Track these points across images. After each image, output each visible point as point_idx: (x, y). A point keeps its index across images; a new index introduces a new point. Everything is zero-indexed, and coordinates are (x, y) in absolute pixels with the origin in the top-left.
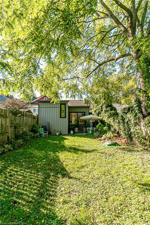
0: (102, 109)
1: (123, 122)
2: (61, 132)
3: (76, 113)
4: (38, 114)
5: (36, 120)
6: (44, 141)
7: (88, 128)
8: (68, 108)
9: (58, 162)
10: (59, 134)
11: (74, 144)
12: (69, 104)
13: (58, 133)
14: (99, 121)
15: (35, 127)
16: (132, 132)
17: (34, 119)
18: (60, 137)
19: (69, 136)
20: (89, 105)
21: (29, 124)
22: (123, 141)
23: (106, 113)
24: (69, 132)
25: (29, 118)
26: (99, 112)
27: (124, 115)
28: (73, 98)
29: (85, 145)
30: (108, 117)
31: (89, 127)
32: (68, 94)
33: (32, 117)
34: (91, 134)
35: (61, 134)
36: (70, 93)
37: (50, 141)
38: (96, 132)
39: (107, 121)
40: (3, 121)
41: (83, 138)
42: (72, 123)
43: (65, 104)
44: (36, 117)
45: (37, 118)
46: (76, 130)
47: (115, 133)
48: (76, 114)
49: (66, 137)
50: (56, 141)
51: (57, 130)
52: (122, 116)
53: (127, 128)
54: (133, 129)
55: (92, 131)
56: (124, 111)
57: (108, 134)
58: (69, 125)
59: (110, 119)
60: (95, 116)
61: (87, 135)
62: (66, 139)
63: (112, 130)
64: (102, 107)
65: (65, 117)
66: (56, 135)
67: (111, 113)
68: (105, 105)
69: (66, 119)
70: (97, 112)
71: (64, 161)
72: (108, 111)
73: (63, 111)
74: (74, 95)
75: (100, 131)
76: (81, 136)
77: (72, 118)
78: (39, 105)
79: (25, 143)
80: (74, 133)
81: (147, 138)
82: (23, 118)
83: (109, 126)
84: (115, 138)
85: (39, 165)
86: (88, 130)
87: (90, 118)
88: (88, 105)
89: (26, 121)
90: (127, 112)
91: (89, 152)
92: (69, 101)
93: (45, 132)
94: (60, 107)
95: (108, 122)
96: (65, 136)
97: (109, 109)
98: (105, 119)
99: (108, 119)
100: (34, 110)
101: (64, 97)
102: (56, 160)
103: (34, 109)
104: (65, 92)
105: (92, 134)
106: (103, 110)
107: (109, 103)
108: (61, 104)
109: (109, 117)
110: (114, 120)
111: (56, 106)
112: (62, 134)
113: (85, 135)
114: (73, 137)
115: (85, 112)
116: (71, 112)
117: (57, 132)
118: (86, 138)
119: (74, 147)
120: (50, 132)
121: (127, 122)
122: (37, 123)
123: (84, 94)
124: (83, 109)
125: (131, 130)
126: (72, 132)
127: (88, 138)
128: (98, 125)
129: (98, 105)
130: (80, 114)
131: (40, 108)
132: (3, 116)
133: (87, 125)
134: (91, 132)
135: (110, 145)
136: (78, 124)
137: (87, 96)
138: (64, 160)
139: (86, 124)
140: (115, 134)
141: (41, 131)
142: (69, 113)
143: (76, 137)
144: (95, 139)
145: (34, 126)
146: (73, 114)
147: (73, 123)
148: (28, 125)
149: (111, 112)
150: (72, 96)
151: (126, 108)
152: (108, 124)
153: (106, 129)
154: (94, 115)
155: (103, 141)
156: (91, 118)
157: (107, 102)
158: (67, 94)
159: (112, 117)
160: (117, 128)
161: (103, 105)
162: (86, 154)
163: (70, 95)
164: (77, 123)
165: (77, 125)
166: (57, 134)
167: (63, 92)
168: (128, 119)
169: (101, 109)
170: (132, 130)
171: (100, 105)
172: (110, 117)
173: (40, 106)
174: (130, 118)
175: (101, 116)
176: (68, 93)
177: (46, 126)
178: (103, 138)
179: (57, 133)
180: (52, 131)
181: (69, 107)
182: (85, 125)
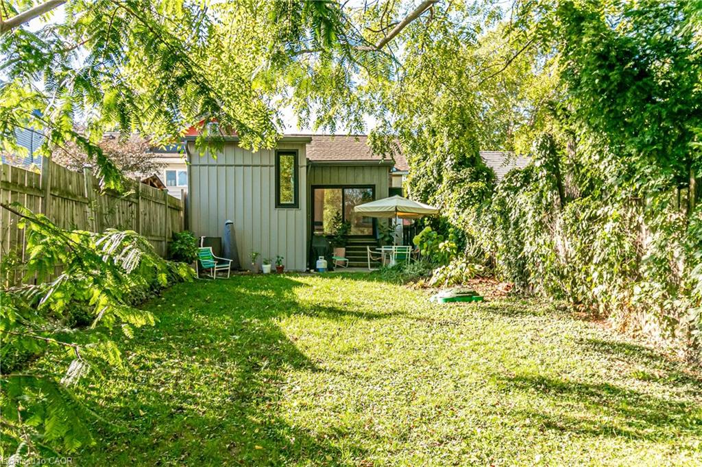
0: (439, 175)
1: (505, 222)
2: (279, 262)
3: (340, 190)
4: (186, 191)
5: (182, 214)
6: (223, 291)
7: (383, 249)
8: (305, 168)
9: (280, 342)
10: (273, 271)
11: (329, 298)
12: (312, 153)
13: (269, 266)
14: (426, 223)
15: (182, 243)
16: (526, 254)
17: (176, 213)
18: (278, 280)
19: (313, 277)
20: (388, 157)
21: (156, 231)
22: (500, 289)
23: (453, 191)
24: (311, 264)
25: (158, 207)
26: (430, 185)
27: (508, 195)
28: (328, 126)
29: (366, 302)
30: (459, 206)
31: (390, 243)
32: (308, 112)
33: (168, 204)
34: (393, 268)
35: (279, 270)
36: (315, 106)
37: (243, 291)
38: (412, 262)
39: (454, 223)
40: (77, 215)
41: (365, 283)
42: (322, 230)
43: (294, 153)
44: (182, 206)
45: (184, 209)
46: (340, 255)
47: (478, 263)
48: (338, 192)
49: (300, 279)
50: (266, 289)
51: (265, 256)
52: (502, 203)
53: (515, 242)
54: (531, 244)
55: (400, 258)
56: (510, 180)
57: (450, 267)
58: (311, 237)
59: (467, 211)
60: (411, 203)
61: (379, 272)
62: (300, 284)
63: (471, 254)
64: (439, 164)
65: (296, 205)
66: (261, 272)
67: (470, 188)
68: (452, 160)
69: (299, 212)
70: (422, 185)
71: (296, 339)
72: (462, 181)
73: (288, 180)
74: (330, 118)
75: (429, 259)
76: (356, 277)
77: (322, 209)
78: (189, 153)
79: (153, 296)
80: (330, 267)
81: (565, 273)
82: (137, 204)
83: (462, 240)
84: (478, 281)
85: (221, 346)
86: (383, 253)
87: (393, 209)
88: (384, 156)
89: (147, 218)
90: (519, 185)
91: (378, 316)
92: (308, 140)
93: (221, 262)
94: (273, 163)
95: (460, 226)
96: (296, 276)
97: (465, 172)
98: (450, 213)
99: (458, 213)
100: (171, 175)
101: (290, 124)
102: (274, 337)
103: (168, 172)
104: (293, 103)
105: (399, 268)
106: (445, 180)
107: (464, 151)
108: (279, 153)
109: (464, 206)
110: (479, 215)
111: (257, 162)
112: (283, 268)
113: (371, 273)
114: (327, 281)
115: (373, 187)
116: (320, 183)
117: (266, 264)
118: (375, 283)
119: (330, 305)
120: (238, 262)
121: (516, 224)
122: (187, 225)
123: (370, 114)
124: (367, 172)
125: (525, 250)
126: (322, 263)
127: (380, 280)
128: (420, 235)
129: (424, 159)
130: (356, 193)
131: (194, 168)
132: (75, 196)
133: (383, 239)
134: (393, 263)
135: (452, 300)
136: (346, 232)
137: (381, 123)
138: (295, 336)
139: (378, 231)
140: (477, 267)
141: (207, 255)
142: (312, 188)
143: (338, 280)
144: (405, 284)
145: (175, 237)
146: (328, 193)
147: (327, 228)
148: (153, 233)
149: (474, 185)
150: (322, 121)
151: (518, 171)
152: (457, 230)
153: (448, 249)
154: (408, 198)
155: (432, 290)
156: (396, 210)
157: (459, 148)
158: (305, 113)
159: (473, 205)
160: (487, 246)
161: (444, 159)
162: (368, 322)
163: (314, 117)
164: (343, 228)
165: (343, 236)
166: (267, 268)
167: (285, 102)
168: (518, 211)
169: (436, 176)
170: (527, 249)
171: (434, 159)
172: (468, 204)
173: (195, 161)
174: (524, 205)
175: (435, 201)
176: (305, 107)
177: (220, 238)
178: (433, 280)
179: (264, 266)
180: (246, 258)
181: (313, 166)
182: (374, 235)
